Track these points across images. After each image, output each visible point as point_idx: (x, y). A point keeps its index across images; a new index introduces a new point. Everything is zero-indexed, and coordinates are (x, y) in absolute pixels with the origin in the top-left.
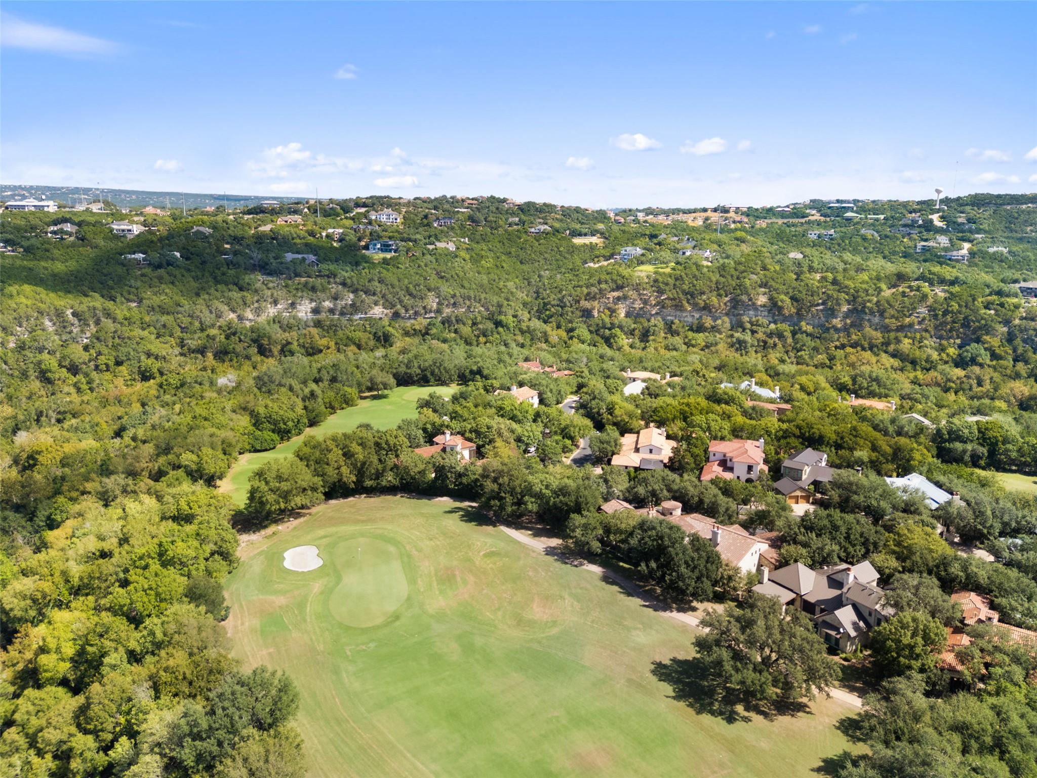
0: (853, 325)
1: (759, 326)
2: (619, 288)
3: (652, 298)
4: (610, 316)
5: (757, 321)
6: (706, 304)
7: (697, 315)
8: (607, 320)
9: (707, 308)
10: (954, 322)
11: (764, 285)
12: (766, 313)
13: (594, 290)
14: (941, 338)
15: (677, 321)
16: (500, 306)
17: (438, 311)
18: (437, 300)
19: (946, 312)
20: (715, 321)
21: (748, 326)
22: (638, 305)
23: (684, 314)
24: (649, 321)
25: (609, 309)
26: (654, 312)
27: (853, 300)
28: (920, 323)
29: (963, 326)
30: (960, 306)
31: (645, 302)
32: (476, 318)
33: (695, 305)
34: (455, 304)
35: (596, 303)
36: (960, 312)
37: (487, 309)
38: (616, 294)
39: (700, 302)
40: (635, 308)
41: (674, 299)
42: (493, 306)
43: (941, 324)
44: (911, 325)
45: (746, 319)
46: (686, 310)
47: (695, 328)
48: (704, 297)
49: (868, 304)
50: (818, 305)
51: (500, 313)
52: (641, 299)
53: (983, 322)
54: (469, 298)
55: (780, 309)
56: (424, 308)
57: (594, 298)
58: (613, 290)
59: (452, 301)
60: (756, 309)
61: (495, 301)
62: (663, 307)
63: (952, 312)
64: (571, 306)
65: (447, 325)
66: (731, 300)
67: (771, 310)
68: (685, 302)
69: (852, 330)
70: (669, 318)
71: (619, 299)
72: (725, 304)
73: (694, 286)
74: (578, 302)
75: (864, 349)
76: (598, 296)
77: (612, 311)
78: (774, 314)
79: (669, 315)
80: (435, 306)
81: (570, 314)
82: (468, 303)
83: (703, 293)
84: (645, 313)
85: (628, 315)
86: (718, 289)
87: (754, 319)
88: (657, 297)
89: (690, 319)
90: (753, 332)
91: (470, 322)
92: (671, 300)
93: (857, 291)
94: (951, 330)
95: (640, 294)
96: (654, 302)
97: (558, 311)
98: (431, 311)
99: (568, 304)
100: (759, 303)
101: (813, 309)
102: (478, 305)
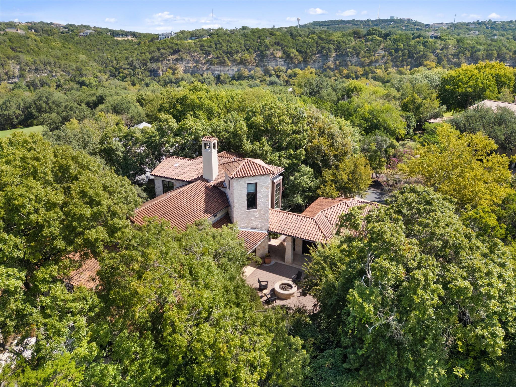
0: (341, 65)
1: (281, 71)
2: (176, 52)
3: (201, 59)
4: (173, 74)
5: (279, 69)
6: (241, 59)
7: (236, 69)
8: (171, 76)
9: (243, 62)
10: (403, 55)
11: (278, 44)
12: (283, 63)
13: (157, 54)
14: (397, 66)
15: (222, 74)
16: (79, 70)
17: (21, 76)
18: (18, 67)
19: (397, 50)
20: (250, 71)
21: (273, 73)
22: (192, 64)
23: (227, 69)
24: (202, 75)
25: (171, 68)
26: (204, 69)
27: (338, 48)
28: (382, 59)
29: (409, 57)
30: (404, 45)
31: (197, 62)
32: (59, 81)
33: (234, 61)
34: (36, 69)
35: (160, 64)
36: (405, 49)
37: (68, 73)
38: (174, 57)
39: (237, 58)
40: (190, 67)
41: (218, 58)
42: (73, 70)
43: (395, 58)
44: (377, 61)
45: (271, 68)
46: (228, 65)
47: (236, 77)
48: (240, 55)
49: (348, 50)
50: (315, 54)
51: (81, 75)
52: (194, 59)
53: (422, 53)
54: (49, 64)
55: (291, 58)
56: (7, 74)
57: (157, 60)
58: (172, 54)
59: (33, 67)
60: (276, 61)
61: (74, 66)
62: (211, 64)
63: (401, 49)
64: (140, 68)
65: (32, 88)
66: (258, 56)
67: (286, 60)
68: (226, 59)
69: (341, 68)
70: (216, 72)
71: (177, 60)
72: (254, 59)
73: (230, 47)
74: (145, 64)
75: (353, 79)
76: (161, 59)
77: (174, 70)
78: (288, 63)
79: (216, 70)
80: (17, 73)
81: (140, 73)
82: (49, 68)
83: (237, 52)
84: (198, 70)
85: (185, 72)
86: (247, 49)
87: (276, 68)
88: (205, 58)
89: (231, 72)
90: (278, 76)
91: (54, 84)
92: (216, 58)
93: (339, 43)
94: (402, 61)
95: (192, 56)
96: (204, 61)
97: (130, 72)
98: (13, 77)
99: (138, 66)
100: (278, 56)
101: (313, 57)
102: (59, 70)
